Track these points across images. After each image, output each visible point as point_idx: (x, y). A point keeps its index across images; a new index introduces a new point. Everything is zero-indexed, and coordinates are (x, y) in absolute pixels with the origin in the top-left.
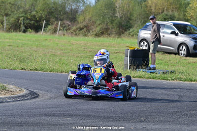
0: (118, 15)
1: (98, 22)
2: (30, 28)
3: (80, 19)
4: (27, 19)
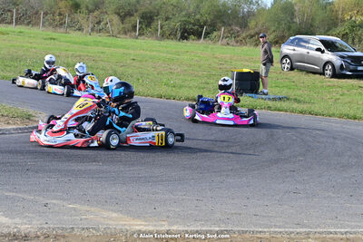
0: (297, 20)
1: (273, 28)
2: (193, 34)
3: (252, 24)
4: (190, 23)
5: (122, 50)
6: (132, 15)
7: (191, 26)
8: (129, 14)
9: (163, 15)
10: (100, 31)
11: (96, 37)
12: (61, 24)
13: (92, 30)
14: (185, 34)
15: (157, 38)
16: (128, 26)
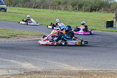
2: (94, 10)
3: (112, 7)
5: (72, 16)
6: (76, 5)
7: (93, 8)
8: (75, 5)
9: (85, 5)
10: (66, 10)
11: (65, 12)
13: (64, 10)
14: (91, 10)
15: (83, 12)
16: (75, 8)
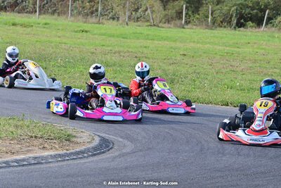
2: (251, 20)
4: (248, 7)
5: (168, 44)
10: (138, 19)
12: (92, 13)
13: (130, 18)
14: (242, 20)
15: (208, 27)
